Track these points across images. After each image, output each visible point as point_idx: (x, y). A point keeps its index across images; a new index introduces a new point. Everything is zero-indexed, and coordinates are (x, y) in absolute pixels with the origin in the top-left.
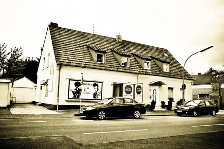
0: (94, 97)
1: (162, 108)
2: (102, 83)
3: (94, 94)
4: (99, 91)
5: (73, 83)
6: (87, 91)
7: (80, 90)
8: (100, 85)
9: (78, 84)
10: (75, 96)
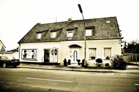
0: (32, 58)
1: (79, 65)
2: (36, 49)
3: (32, 56)
4: (34, 54)
5: (23, 51)
6: (29, 54)
7: (26, 54)
8: (35, 50)
9: (25, 51)
10: (24, 57)
